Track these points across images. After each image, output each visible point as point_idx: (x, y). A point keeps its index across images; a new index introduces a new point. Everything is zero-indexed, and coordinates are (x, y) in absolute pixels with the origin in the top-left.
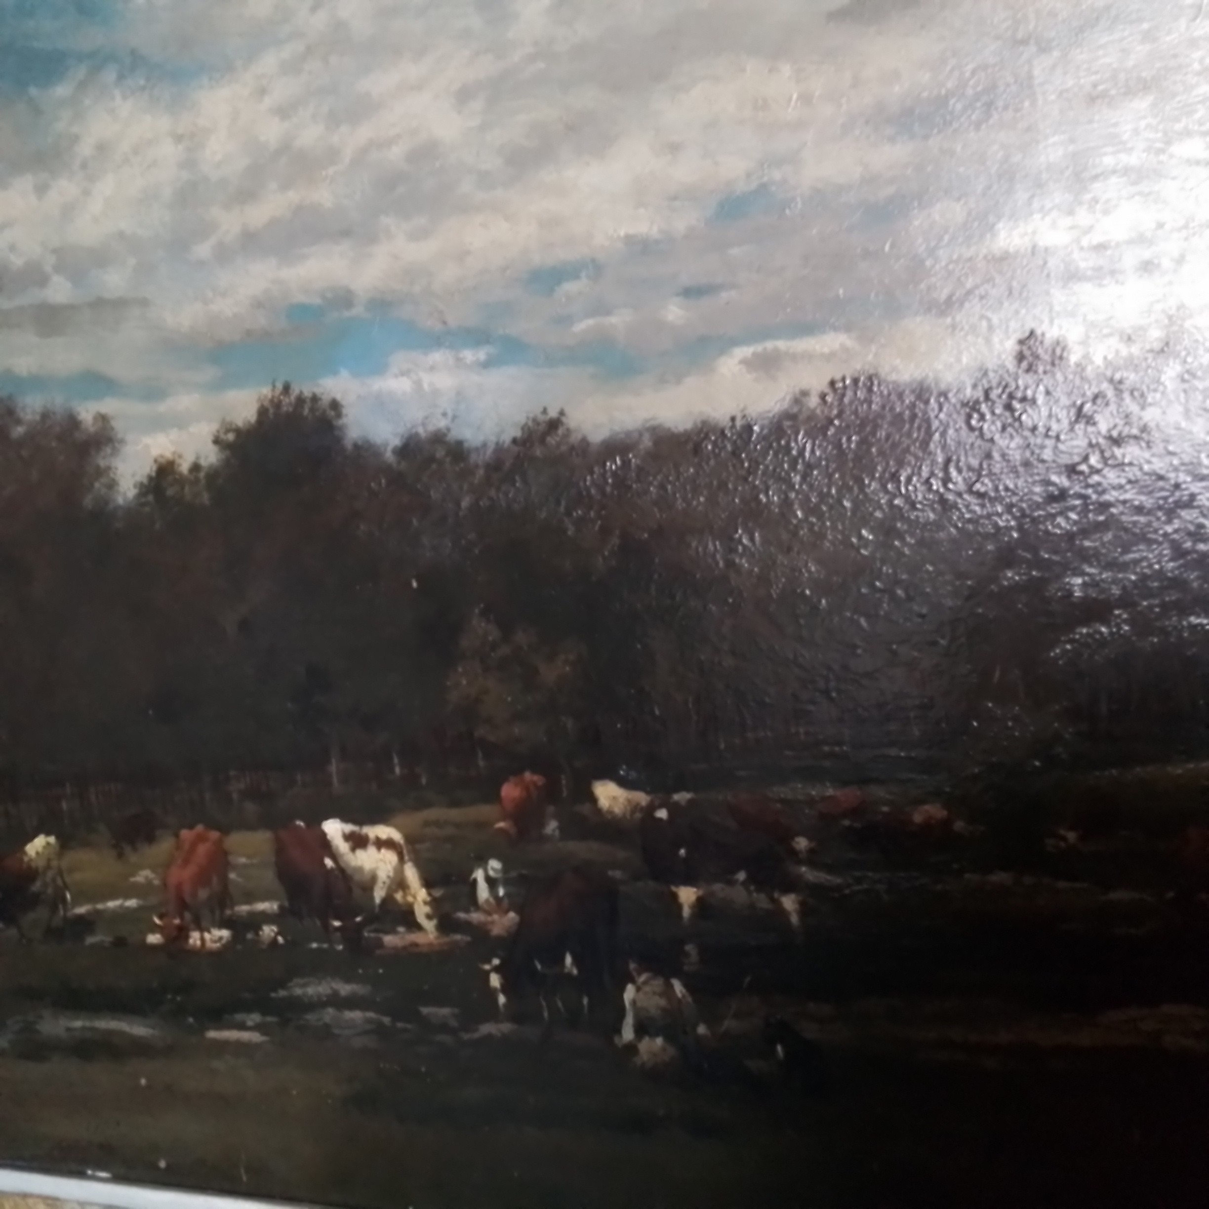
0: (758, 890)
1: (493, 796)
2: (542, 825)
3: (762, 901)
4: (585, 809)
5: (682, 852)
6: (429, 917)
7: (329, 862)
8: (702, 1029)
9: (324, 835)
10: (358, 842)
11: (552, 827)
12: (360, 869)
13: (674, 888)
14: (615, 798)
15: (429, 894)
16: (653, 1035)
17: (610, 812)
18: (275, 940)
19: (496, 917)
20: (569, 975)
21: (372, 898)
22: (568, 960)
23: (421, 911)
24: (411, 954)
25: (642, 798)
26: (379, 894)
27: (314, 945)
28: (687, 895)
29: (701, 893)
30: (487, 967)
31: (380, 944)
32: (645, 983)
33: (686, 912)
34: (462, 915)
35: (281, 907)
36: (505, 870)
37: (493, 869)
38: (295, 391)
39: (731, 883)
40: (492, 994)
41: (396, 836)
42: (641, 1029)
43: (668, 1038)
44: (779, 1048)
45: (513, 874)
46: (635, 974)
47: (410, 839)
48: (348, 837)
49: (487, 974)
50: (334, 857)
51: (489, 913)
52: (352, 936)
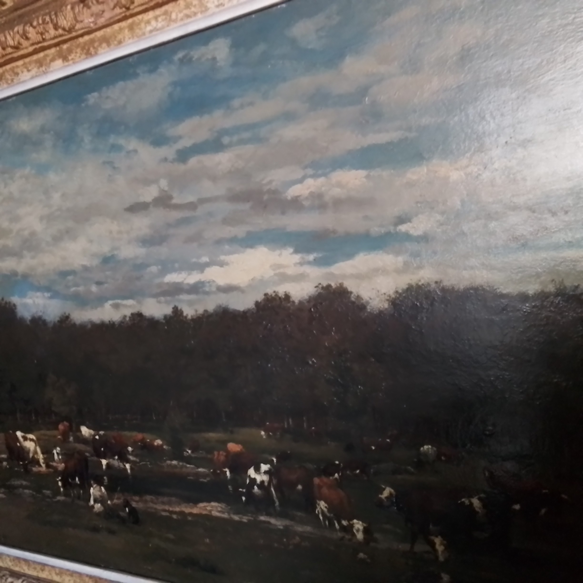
0: (121, 462)
1: (57, 429)
2: (69, 438)
3: (121, 465)
4: (78, 434)
5: (102, 449)
6: (43, 463)
7: (18, 444)
8: (109, 502)
9: (16, 435)
10: (25, 439)
11: (71, 439)
12: (26, 447)
13: (101, 460)
14: (86, 432)
15: (43, 456)
16: (98, 503)
17: (85, 436)
18: (6, 467)
19: (59, 465)
20: (77, 484)
21: (29, 456)
22: (77, 479)
23: (41, 461)
24: (39, 474)
25: (92, 432)
26: (31, 455)
27: (16, 469)
28: (104, 462)
29: (107, 462)
30: (58, 479)
31: (32, 470)
32: (95, 487)
33: (104, 467)
34: (51, 463)
35: (7, 457)
36: (61, 450)
37: (58, 450)
38: (5, 300)
39: (114, 459)
40: (59, 487)
41: (34, 438)
42: (96, 501)
43: (102, 504)
44: (127, 509)
45: (63, 452)
46: (93, 484)
47: (38, 439)
48: (23, 437)
49: (58, 482)
50: (20, 443)
51: (57, 463)
52: (25, 467)
